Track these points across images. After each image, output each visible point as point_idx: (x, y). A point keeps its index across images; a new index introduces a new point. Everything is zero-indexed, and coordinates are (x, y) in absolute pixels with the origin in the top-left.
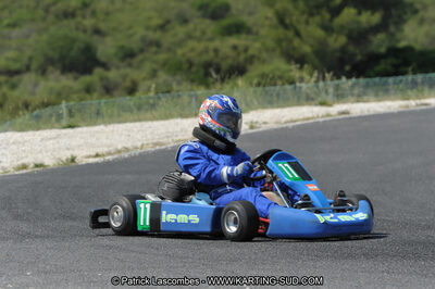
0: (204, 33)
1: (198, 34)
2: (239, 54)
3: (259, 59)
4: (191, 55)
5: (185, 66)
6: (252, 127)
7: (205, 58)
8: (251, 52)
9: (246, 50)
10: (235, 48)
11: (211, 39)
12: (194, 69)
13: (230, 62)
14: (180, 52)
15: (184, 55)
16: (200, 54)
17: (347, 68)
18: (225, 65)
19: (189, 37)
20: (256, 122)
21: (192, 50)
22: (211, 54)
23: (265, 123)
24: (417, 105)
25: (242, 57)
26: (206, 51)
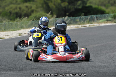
0: (17, 1)
1: (14, 2)
2: (28, 9)
3: (36, 11)
4: (11, 10)
5: (9, 14)
6: (20, 35)
7: (16, 11)
8: (33, 8)
9: (31, 7)
10: (27, 7)
11: (19, 4)
12: (12, 15)
13: (25, 12)
14: (7, 8)
15: (8, 10)
16: (14, 9)
17: (67, 14)
18: (23, 13)
19: (11, 3)
20: (22, 33)
21: (11, 8)
22: (18, 9)
23: (25, 34)
24: (82, 27)
25: (30, 10)
26: (16, 8)
